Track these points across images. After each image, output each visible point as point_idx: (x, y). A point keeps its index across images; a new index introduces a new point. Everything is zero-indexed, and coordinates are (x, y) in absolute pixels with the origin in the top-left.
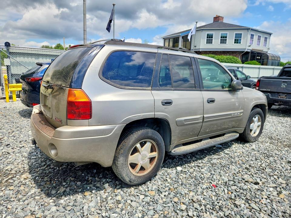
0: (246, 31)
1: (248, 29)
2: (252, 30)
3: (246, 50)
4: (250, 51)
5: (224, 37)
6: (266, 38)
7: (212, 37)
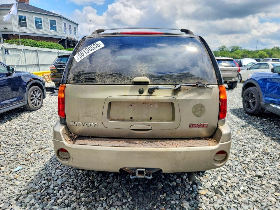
0: (59, 19)
1: (61, 17)
2: (64, 18)
3: (63, 38)
4: (66, 39)
5: (38, 22)
6: (75, 28)
7: (25, 20)
